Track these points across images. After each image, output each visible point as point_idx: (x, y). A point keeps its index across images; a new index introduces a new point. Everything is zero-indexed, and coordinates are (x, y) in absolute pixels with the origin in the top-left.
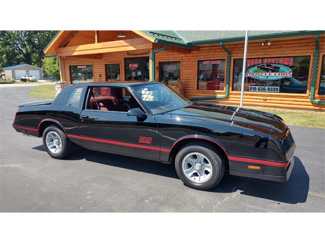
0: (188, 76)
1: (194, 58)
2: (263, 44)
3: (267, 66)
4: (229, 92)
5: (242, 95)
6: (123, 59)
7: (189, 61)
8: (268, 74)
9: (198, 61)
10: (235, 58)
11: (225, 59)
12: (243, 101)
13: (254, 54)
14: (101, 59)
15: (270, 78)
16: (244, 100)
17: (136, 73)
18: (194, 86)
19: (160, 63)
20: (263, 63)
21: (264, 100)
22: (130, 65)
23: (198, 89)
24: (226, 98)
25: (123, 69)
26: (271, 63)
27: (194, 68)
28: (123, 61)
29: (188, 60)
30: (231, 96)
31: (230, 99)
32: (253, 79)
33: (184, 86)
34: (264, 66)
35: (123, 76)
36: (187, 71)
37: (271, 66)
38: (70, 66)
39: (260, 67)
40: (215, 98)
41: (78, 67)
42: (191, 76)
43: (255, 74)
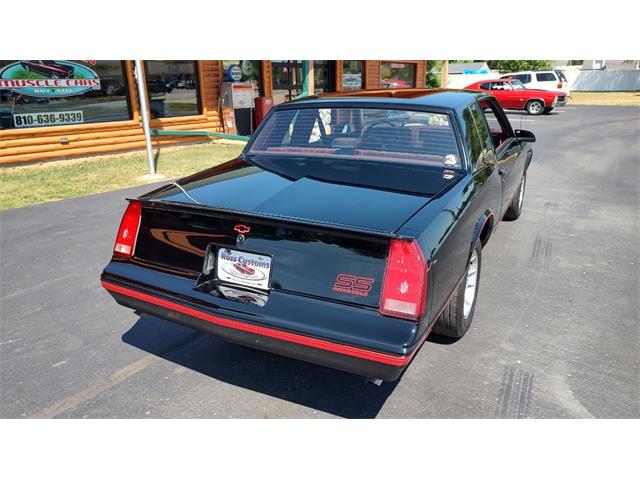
15: (59, 92)
21: (63, 143)
39: (30, 67)
43: (20, 81)
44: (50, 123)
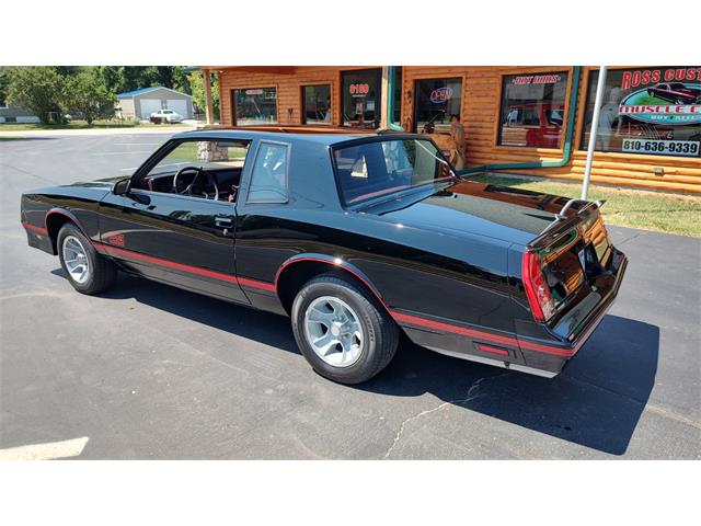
0: (476, 112)
4: (571, 152)
5: (589, 158)
6: (338, 74)
7: (483, 77)
8: (673, 109)
9: (504, 76)
11: (567, 72)
12: (591, 174)
14: (293, 73)
15: (678, 119)
16: (593, 170)
17: (365, 106)
18: (490, 138)
19: (415, 81)
20: (662, 80)
21: (656, 174)
22: (352, 86)
23: (499, 143)
24: (563, 166)
25: (337, 97)
26: (685, 81)
27: (491, 93)
28: (338, 78)
29: (479, 75)
30: (575, 162)
31: (574, 169)
32: (634, 122)
33: (467, 136)
34: (665, 87)
35: (337, 111)
36: (476, 100)
37: (684, 87)
38: (232, 91)
39: (655, 92)
40: (538, 167)
41: (248, 93)
42: (485, 112)
43: (641, 108)
44: (657, 151)
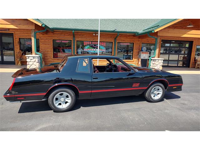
1: (50, 37)
2: (94, 34)
3: (94, 45)
7: (47, 39)
8: (94, 50)
9: (53, 40)
10: (77, 40)
11: (71, 40)
13: (87, 39)
15: (96, 52)
18: (51, 56)
19: (19, 38)
20: (92, 44)
23: (54, 57)
29: (45, 39)
32: (87, 52)
36: (45, 45)
37: (96, 45)
39: (91, 46)
42: (48, 49)
43: (88, 49)
